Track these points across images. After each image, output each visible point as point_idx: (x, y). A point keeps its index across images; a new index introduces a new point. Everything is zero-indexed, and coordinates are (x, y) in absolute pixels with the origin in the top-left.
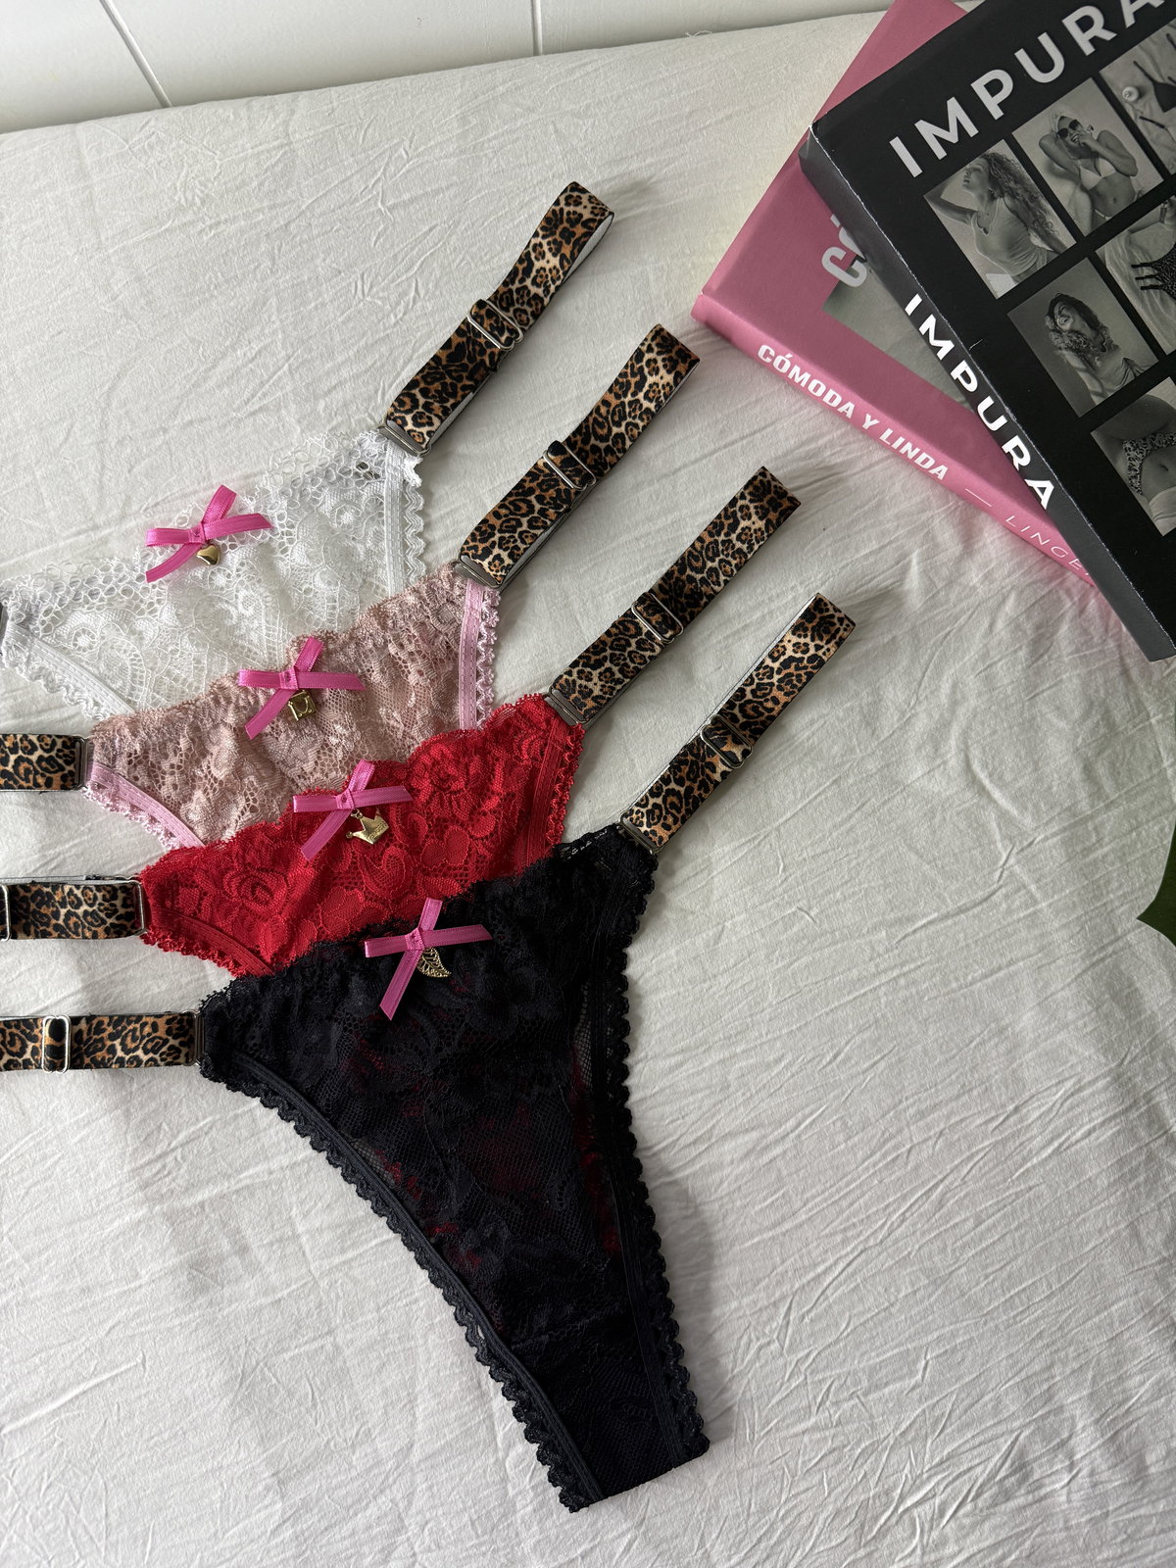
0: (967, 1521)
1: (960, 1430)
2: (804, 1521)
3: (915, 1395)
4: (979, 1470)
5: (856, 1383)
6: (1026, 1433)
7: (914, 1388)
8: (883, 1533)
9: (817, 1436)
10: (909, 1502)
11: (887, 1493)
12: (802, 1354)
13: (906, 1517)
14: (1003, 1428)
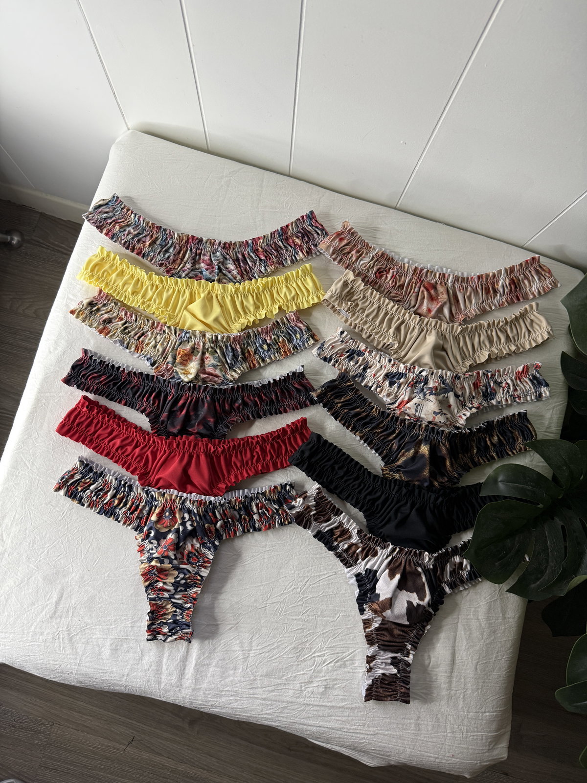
0: (330, 668)
1: (340, 640)
2: (284, 646)
3: (332, 624)
4: (340, 654)
5: (317, 612)
6: (359, 650)
7: (332, 622)
8: (305, 660)
9: (299, 622)
10: (316, 655)
11: (311, 649)
12: (305, 596)
13: (313, 659)
14: (353, 645)
